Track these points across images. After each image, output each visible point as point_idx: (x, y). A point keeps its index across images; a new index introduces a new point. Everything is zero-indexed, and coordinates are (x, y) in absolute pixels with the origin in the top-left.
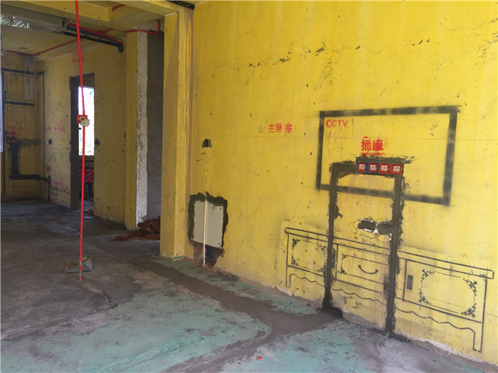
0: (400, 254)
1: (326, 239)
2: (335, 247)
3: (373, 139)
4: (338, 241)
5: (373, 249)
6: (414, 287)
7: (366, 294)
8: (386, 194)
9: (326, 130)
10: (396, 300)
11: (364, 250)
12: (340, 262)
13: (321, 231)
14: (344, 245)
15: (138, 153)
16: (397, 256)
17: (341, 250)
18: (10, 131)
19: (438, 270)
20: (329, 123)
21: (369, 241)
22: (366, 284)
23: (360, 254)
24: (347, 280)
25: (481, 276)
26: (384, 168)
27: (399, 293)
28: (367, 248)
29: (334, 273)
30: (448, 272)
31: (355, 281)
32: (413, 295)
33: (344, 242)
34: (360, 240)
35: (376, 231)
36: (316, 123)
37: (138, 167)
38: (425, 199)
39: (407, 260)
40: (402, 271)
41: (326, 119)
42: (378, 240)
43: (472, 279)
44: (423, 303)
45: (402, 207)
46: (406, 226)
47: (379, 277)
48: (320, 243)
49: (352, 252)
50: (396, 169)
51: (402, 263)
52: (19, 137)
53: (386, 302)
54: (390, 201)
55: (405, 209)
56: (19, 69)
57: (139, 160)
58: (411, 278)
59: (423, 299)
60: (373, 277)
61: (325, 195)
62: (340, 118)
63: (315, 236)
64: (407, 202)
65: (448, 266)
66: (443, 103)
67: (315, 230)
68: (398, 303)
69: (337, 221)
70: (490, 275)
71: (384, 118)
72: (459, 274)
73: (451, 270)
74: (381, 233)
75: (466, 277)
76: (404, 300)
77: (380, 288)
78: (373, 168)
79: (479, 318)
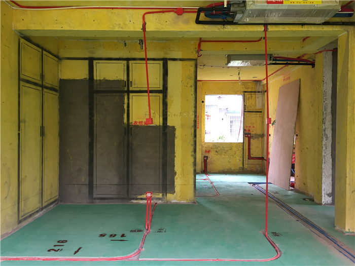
15: (324, 143)
18: (247, 129)
37: (323, 154)
52: (252, 133)
56: (253, 90)
57: (324, 148)
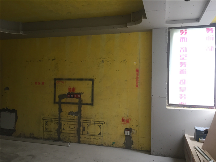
0: (81, 121)
1: (58, 120)
2: (61, 122)
3: (72, 87)
4: (62, 120)
5: (73, 121)
6: (85, 130)
7: (71, 135)
8: (76, 104)
9: (57, 84)
10: (81, 135)
11: (71, 121)
12: (63, 127)
13: (56, 117)
14: (64, 121)
16: (80, 122)
17: (63, 123)
19: (91, 124)
20: (58, 82)
21: (72, 118)
22: (71, 132)
23: (69, 123)
24: (65, 132)
25: (102, 124)
26: (75, 96)
27: (81, 133)
28: (71, 120)
29: (61, 131)
30: (94, 124)
31: (68, 132)
32: (85, 133)
33: (64, 120)
34: (69, 118)
35: (74, 115)
36: (53, 82)
38: (87, 104)
39: (83, 122)
40: (82, 126)
41: (57, 81)
42: (75, 118)
43: (100, 125)
44: (88, 134)
45: (81, 107)
46: (82, 112)
47: (75, 129)
48: (56, 121)
49: (67, 123)
50: (79, 96)
51: (82, 123)
53: (77, 136)
54: (77, 106)
55: (82, 107)
58: (84, 127)
59: (88, 133)
60: (73, 129)
61: (57, 105)
62: (61, 81)
63: (54, 119)
64: (82, 106)
65: (94, 122)
66: (90, 78)
67: (54, 117)
68: (81, 136)
69: (62, 113)
70: (104, 123)
71: (75, 81)
72: (96, 124)
73: (94, 123)
74: (75, 115)
75: (98, 124)
76: (83, 135)
77: (76, 132)
78: (72, 96)
79: (102, 135)
